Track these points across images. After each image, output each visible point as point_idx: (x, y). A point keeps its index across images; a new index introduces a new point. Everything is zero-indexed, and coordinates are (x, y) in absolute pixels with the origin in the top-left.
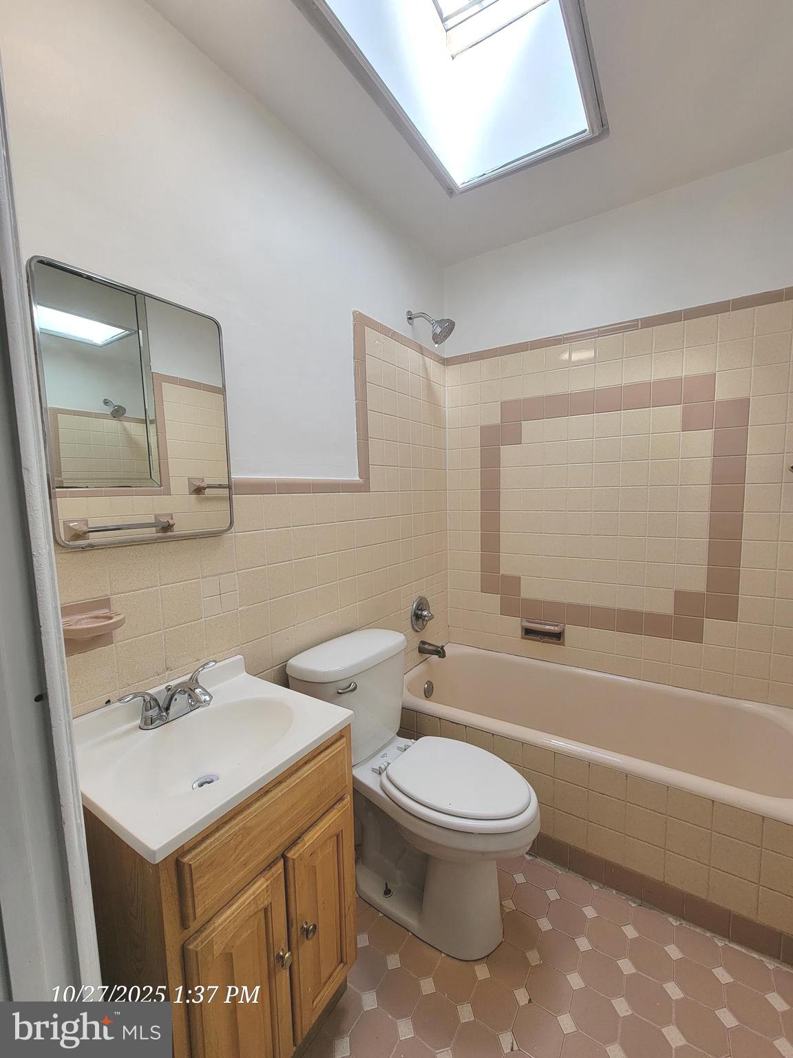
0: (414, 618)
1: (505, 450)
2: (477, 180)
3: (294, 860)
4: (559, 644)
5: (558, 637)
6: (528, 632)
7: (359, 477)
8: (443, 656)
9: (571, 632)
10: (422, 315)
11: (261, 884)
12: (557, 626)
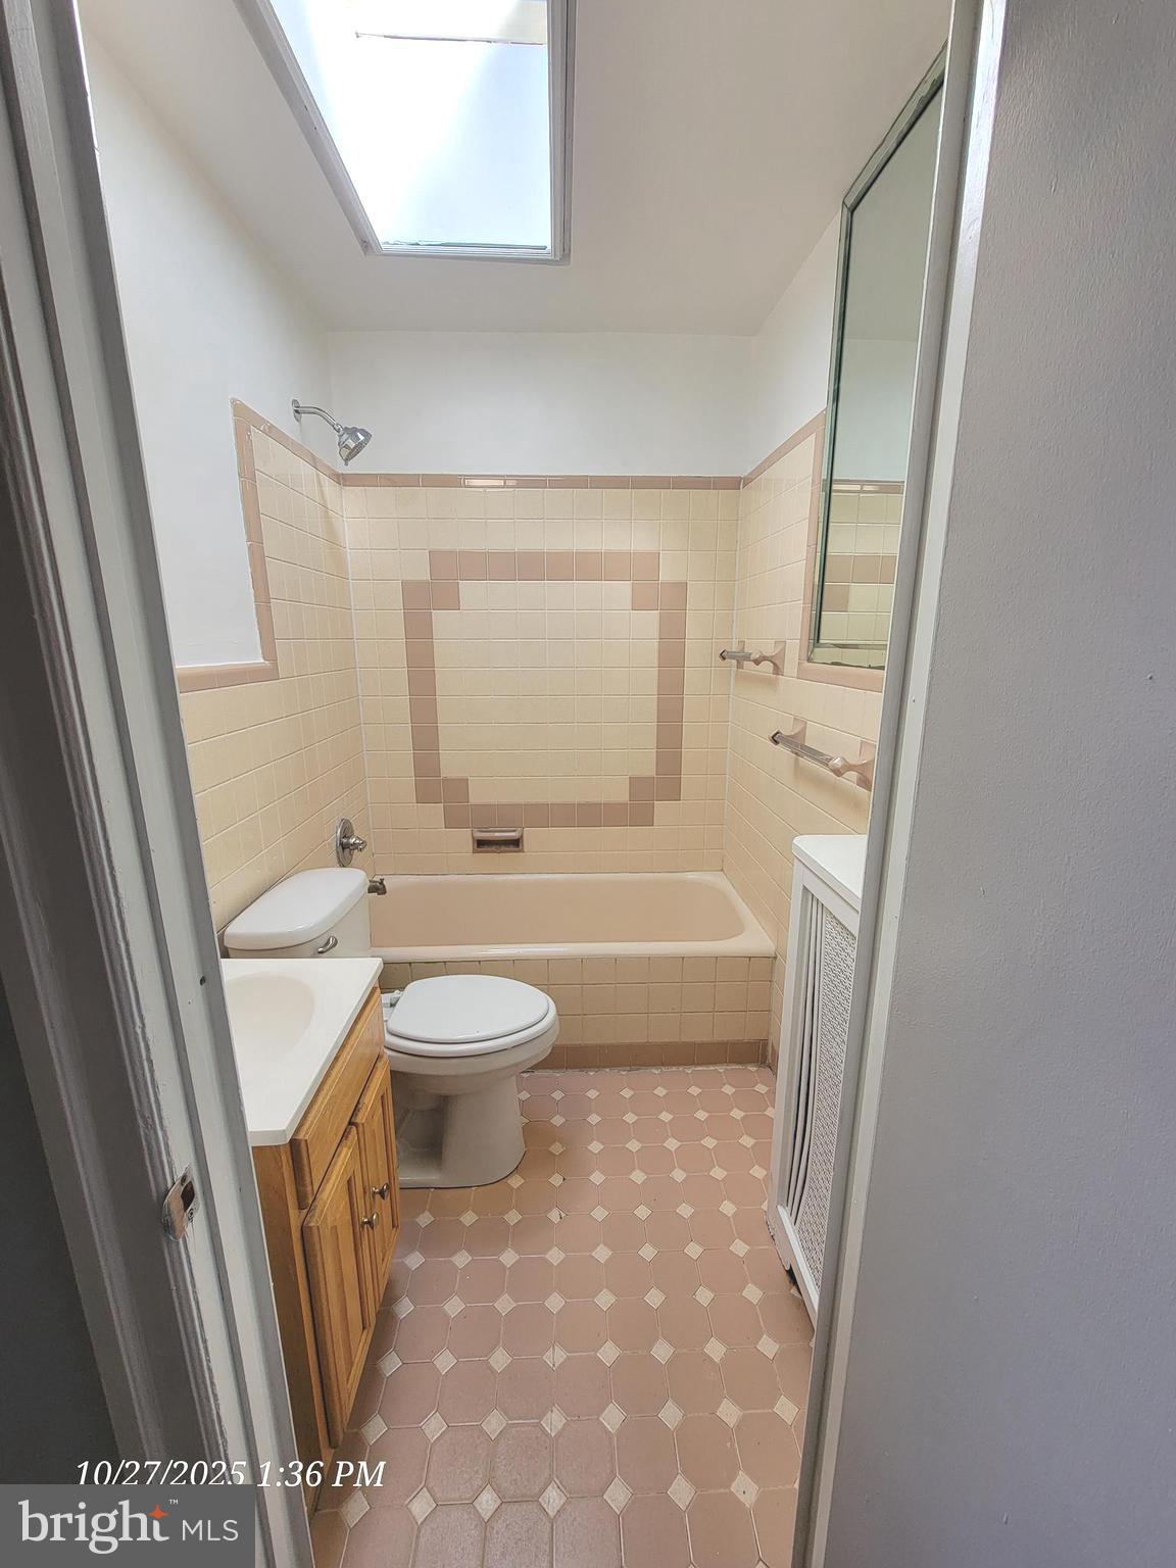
0: (340, 849)
1: (438, 616)
2: (405, 247)
3: (363, 1124)
4: (519, 851)
5: (516, 843)
6: (481, 844)
7: (264, 657)
8: (384, 892)
9: (532, 836)
10: (316, 411)
11: (346, 1153)
12: (514, 831)
